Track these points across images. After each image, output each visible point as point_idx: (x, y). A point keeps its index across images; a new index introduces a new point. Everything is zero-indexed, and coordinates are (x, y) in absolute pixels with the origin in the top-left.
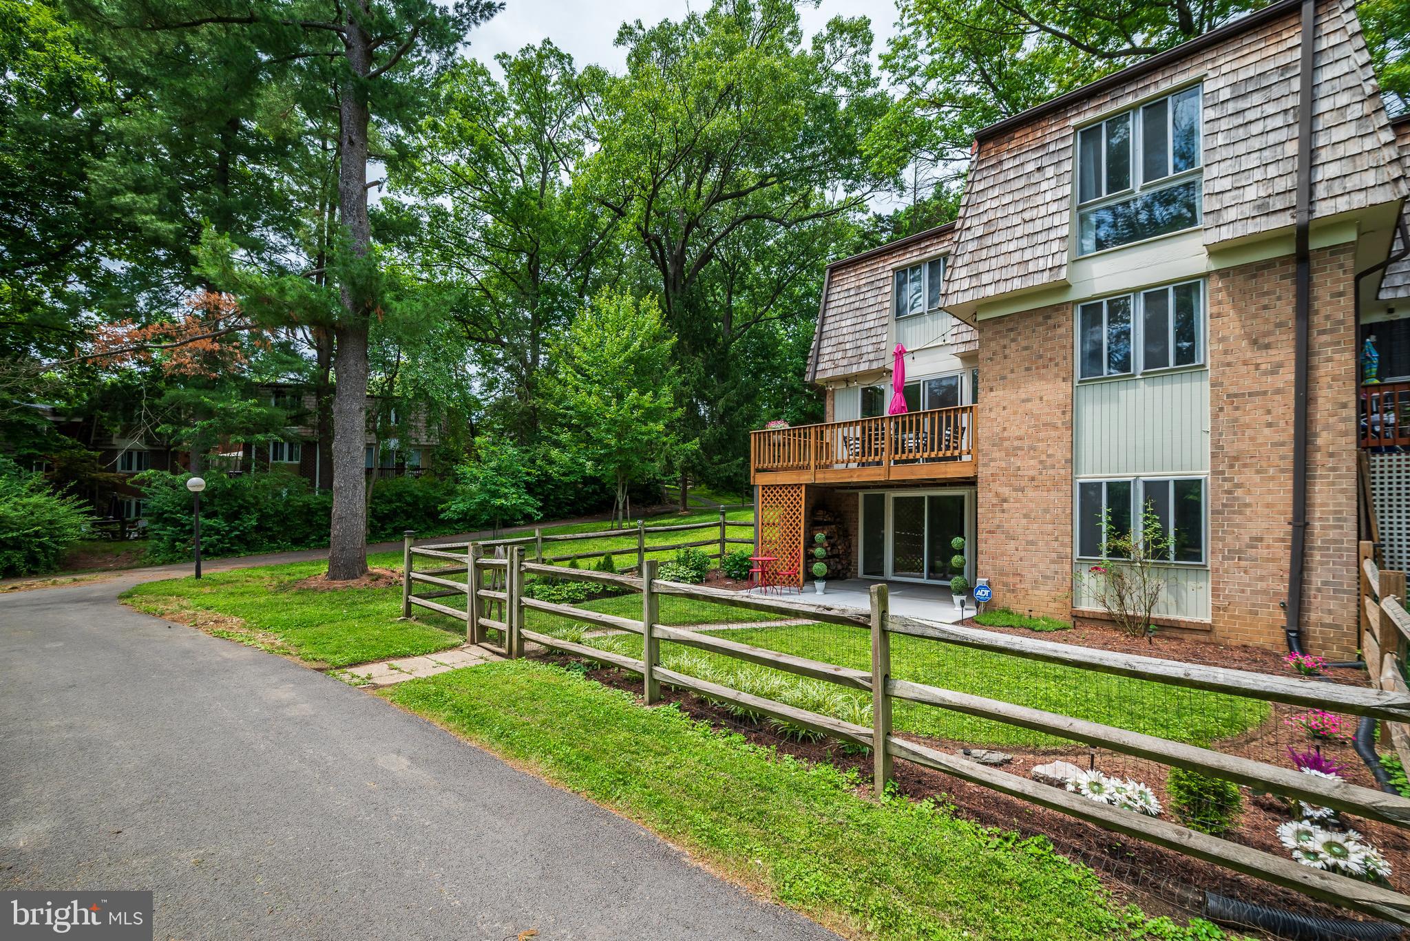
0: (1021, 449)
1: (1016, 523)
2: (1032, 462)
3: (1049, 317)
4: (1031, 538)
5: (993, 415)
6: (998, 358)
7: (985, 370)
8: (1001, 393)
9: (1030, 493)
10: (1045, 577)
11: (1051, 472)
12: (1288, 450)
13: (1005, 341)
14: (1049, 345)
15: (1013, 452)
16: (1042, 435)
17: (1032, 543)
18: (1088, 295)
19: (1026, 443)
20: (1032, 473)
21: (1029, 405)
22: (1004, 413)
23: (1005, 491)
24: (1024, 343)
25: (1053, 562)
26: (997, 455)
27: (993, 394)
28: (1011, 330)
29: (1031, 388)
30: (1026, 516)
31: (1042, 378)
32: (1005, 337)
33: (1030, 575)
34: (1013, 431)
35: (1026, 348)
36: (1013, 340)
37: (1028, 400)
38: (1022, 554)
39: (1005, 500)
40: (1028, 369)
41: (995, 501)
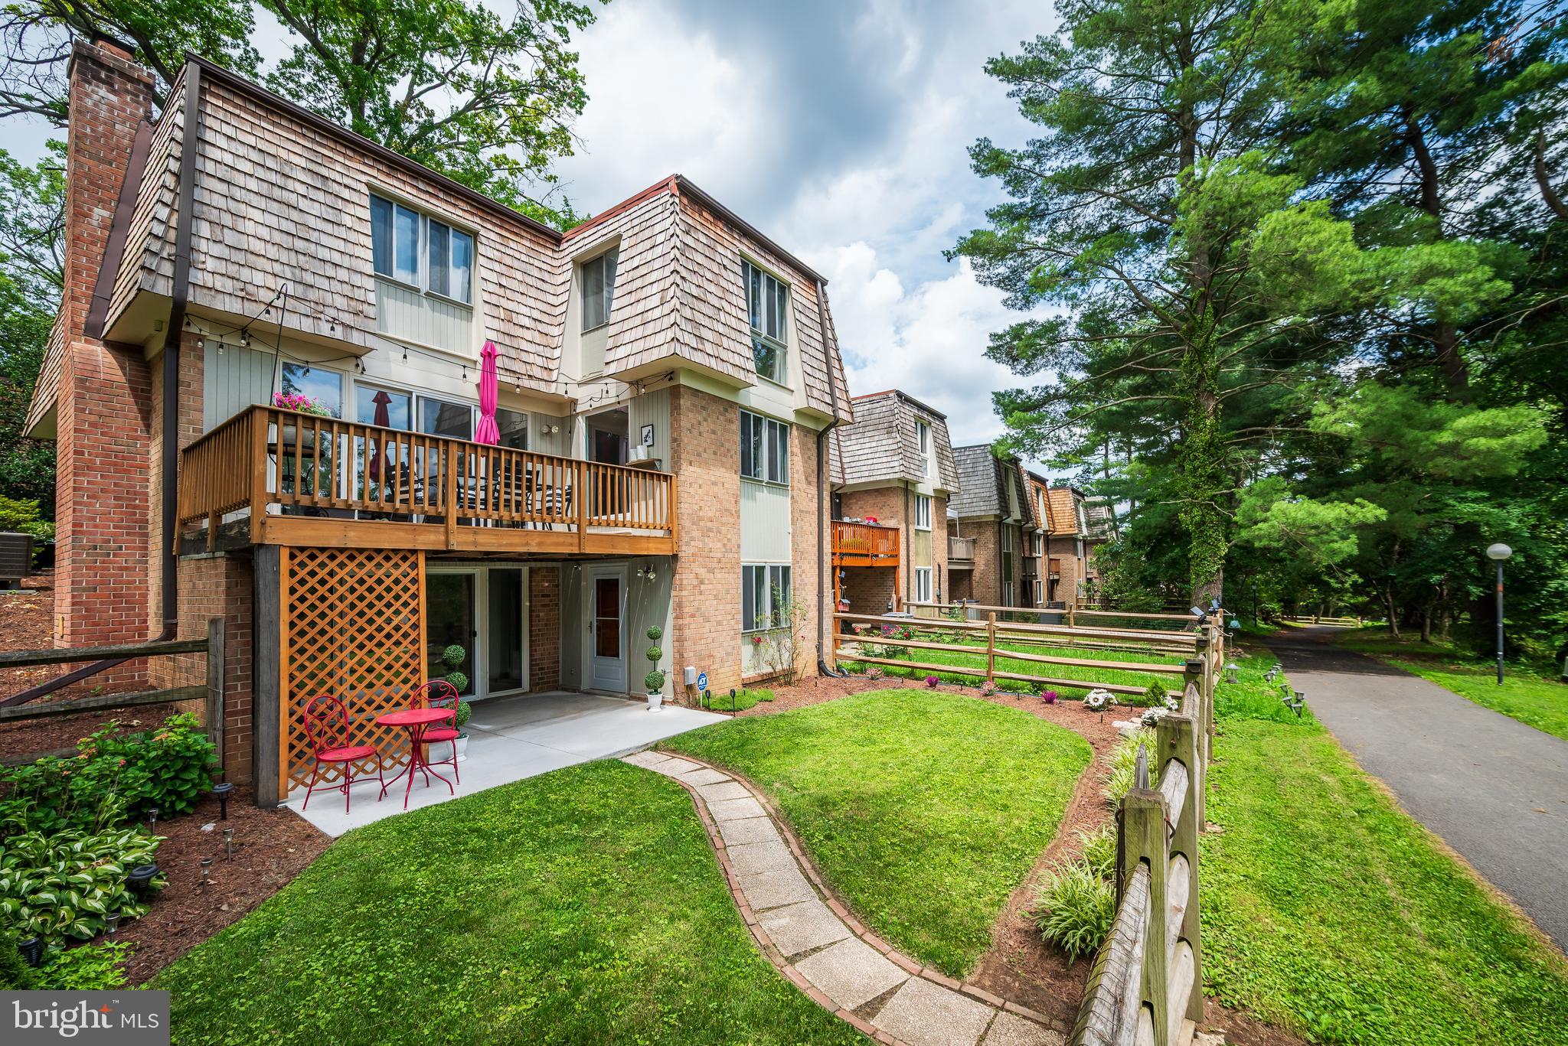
0: (710, 530)
1: (709, 605)
2: (719, 545)
3: (726, 410)
4: (719, 618)
5: (692, 490)
6: (695, 432)
7: (686, 440)
8: (698, 470)
9: (719, 576)
10: (728, 654)
11: (730, 555)
12: (816, 549)
13: (700, 418)
14: (727, 436)
15: (706, 532)
16: (724, 520)
17: (719, 623)
18: (747, 404)
19: (715, 525)
20: (719, 555)
21: (716, 489)
22: (700, 491)
23: (702, 572)
24: (712, 426)
25: (732, 639)
26: (696, 534)
27: (691, 469)
28: (704, 408)
29: (718, 473)
30: (716, 597)
31: (723, 465)
32: (700, 413)
33: (719, 654)
34: (707, 512)
35: (714, 432)
36: (705, 420)
37: (714, 484)
38: (714, 635)
39: (702, 582)
40: (715, 453)
41: (695, 583)
